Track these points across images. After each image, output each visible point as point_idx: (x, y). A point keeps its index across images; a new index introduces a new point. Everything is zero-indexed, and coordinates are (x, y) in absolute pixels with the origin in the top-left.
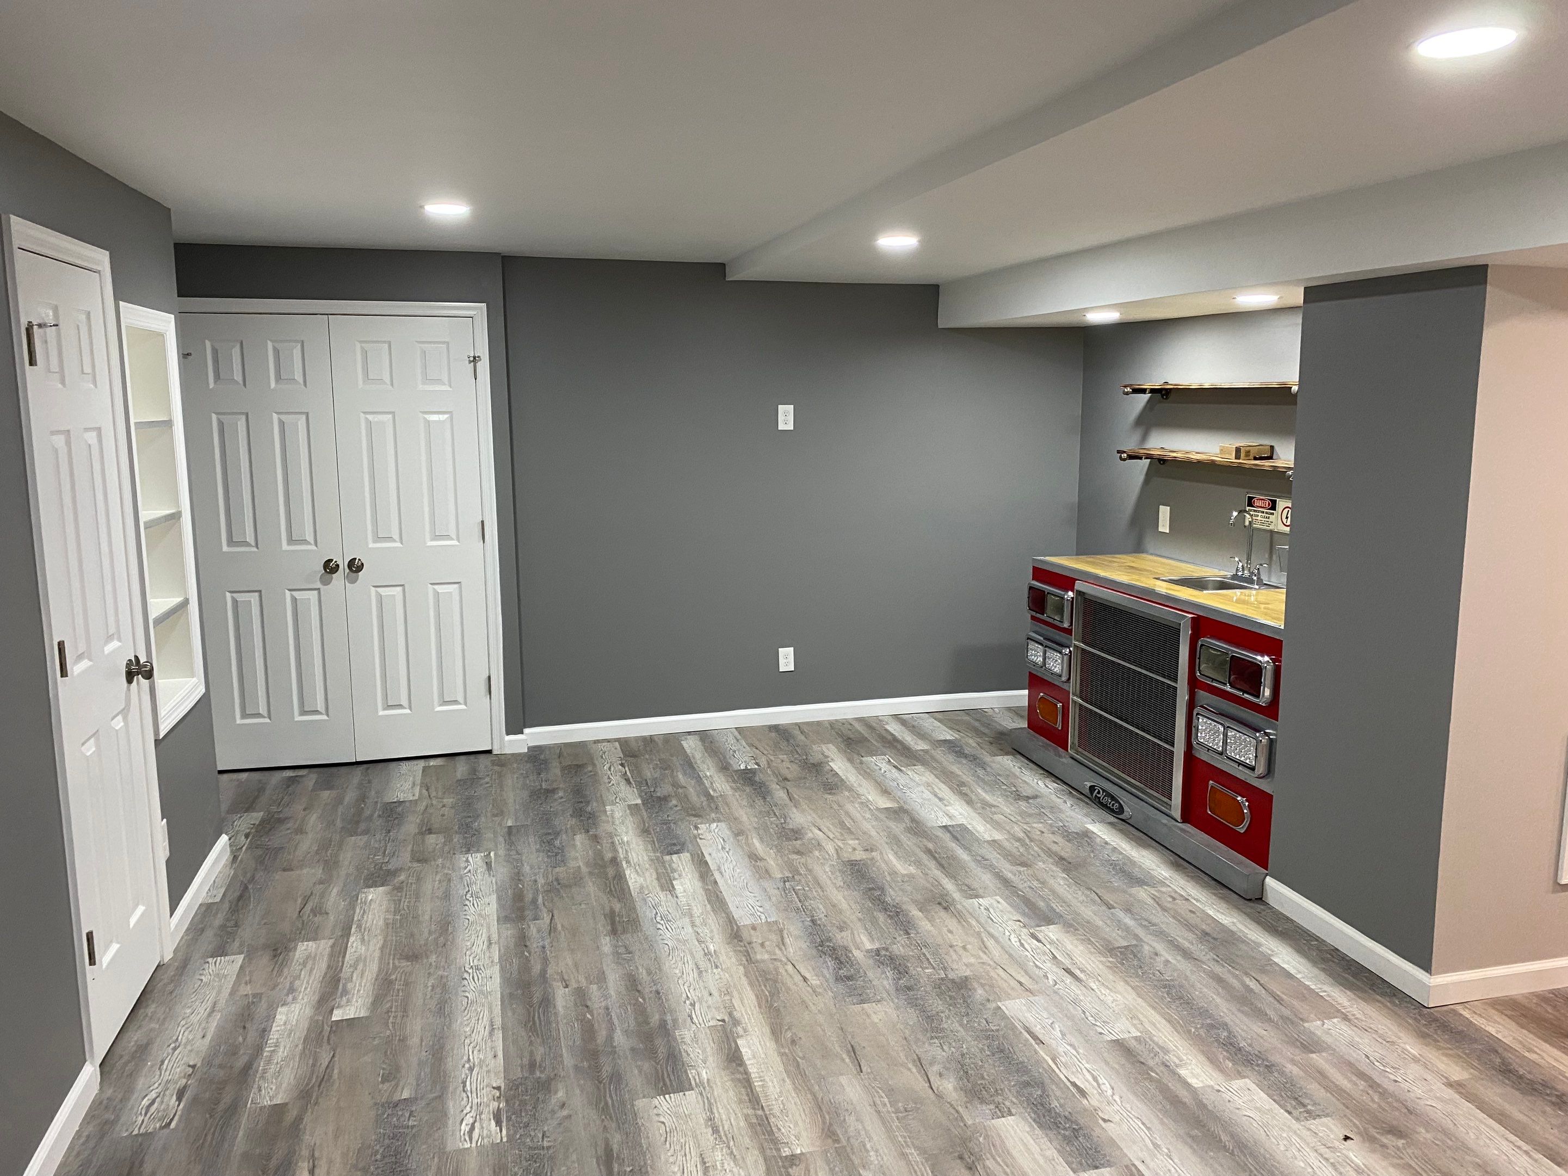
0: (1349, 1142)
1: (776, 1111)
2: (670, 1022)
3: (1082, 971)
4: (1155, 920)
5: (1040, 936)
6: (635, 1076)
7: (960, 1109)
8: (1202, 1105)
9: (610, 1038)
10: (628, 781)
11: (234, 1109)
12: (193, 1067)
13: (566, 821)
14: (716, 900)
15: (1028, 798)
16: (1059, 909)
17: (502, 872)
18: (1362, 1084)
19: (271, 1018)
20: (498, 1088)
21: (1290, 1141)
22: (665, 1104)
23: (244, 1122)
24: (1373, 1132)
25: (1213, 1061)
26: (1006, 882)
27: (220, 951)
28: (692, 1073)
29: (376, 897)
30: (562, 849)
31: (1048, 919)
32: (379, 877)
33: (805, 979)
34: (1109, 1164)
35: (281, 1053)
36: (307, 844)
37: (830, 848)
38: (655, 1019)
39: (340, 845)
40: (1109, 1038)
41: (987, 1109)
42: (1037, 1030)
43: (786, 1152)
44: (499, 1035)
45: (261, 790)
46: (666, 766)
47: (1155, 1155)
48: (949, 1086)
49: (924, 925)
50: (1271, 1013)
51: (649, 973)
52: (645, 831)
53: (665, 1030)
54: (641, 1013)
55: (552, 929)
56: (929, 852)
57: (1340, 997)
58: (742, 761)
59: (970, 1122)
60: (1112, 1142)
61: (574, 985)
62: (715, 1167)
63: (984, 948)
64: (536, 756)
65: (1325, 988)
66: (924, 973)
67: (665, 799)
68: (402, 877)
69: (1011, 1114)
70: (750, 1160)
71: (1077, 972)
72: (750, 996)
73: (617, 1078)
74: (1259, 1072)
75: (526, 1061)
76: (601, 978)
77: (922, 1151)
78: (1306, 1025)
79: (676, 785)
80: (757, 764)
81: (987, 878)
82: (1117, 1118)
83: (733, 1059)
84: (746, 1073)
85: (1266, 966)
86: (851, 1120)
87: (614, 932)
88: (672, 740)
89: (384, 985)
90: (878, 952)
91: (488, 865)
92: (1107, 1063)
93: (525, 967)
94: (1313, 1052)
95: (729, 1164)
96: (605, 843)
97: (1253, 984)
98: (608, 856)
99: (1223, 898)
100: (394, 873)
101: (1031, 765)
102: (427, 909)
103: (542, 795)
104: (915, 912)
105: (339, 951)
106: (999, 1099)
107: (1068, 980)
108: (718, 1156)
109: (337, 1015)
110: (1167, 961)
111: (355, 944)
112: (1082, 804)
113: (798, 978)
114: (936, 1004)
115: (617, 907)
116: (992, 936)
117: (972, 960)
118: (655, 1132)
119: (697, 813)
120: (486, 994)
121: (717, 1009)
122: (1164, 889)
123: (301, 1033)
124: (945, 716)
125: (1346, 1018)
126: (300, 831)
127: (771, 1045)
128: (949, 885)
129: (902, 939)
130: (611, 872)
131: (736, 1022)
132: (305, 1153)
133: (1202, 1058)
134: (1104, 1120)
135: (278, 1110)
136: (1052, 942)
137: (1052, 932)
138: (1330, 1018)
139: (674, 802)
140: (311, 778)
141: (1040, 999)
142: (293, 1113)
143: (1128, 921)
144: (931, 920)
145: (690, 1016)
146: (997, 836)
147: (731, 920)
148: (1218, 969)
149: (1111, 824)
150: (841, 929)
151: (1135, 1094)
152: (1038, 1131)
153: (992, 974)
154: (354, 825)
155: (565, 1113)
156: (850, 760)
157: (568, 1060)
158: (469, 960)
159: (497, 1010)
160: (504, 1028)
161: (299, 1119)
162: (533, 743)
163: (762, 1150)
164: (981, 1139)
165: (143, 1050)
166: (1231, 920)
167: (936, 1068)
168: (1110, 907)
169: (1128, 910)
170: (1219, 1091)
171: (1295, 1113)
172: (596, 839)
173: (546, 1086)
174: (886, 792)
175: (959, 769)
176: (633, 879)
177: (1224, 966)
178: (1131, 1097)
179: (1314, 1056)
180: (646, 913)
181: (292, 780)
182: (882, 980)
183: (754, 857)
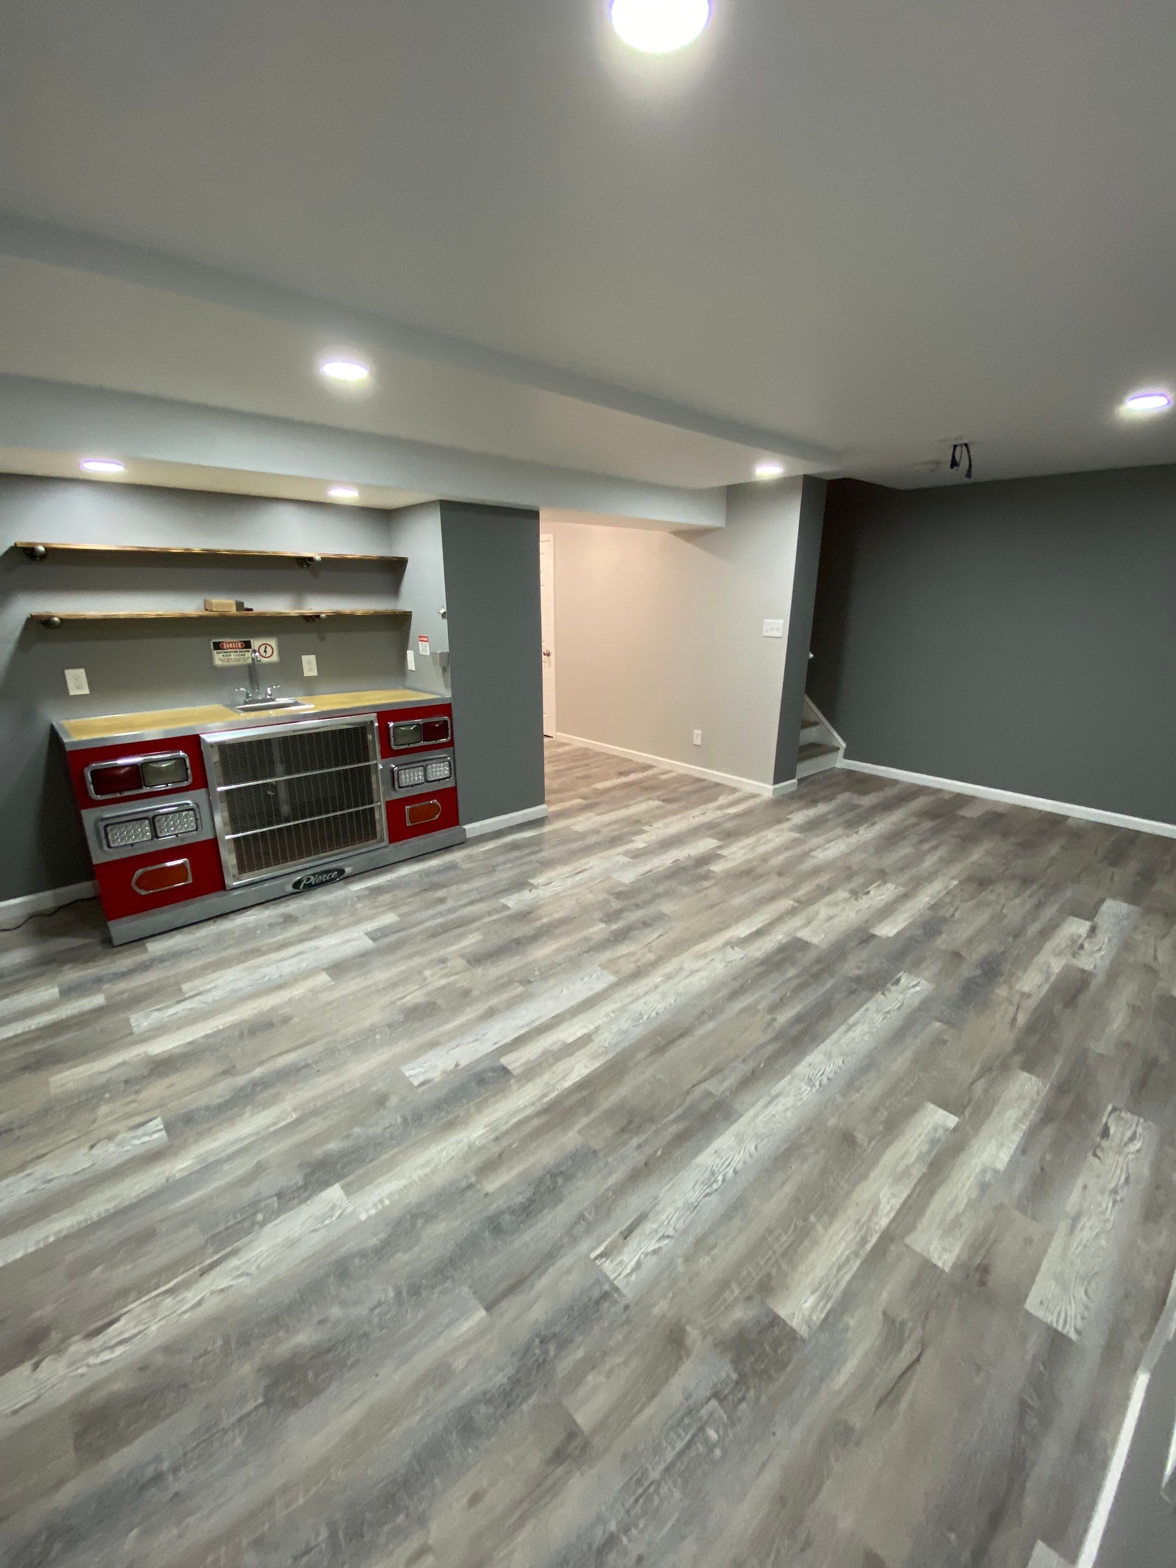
6: (807, 958)
11: (1061, 1089)
12: (1095, 1155)
19: (1014, 1163)
20: (883, 994)
22: (815, 940)
23: (1053, 1074)
28: (784, 941)
33: (661, 935)
54: (760, 976)
55: (716, 1072)
61: (769, 1017)
73: (818, 961)
76: (749, 1010)
83: (758, 934)
89: (895, 1124)
109: (952, 1121)
113: (662, 938)
118: (832, 937)
121: (725, 952)
123: (992, 1124)
127: (734, 927)
131: (727, 943)
145: (742, 958)
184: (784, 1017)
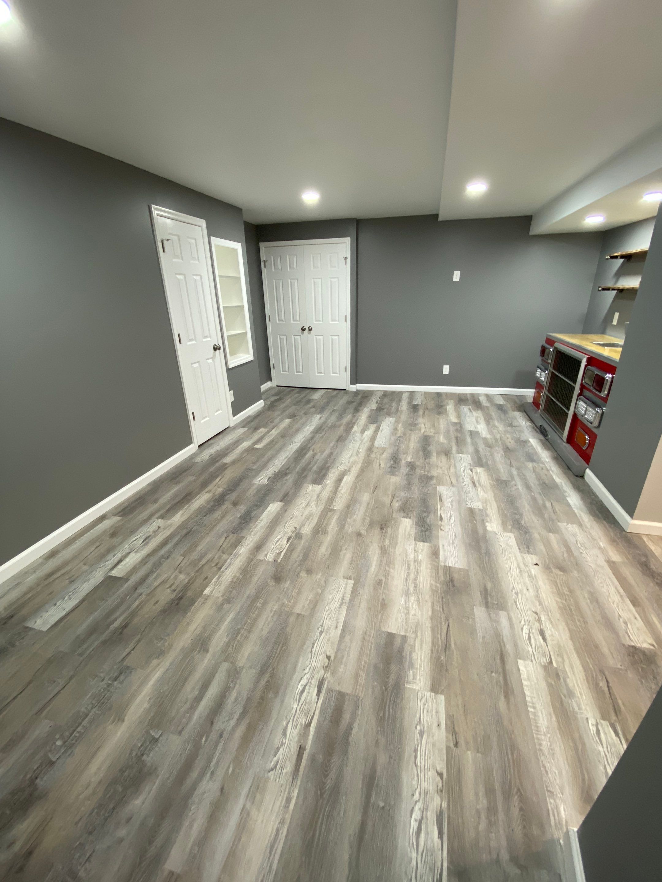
0: (536, 566)
1: (339, 497)
2: (331, 466)
3: (479, 484)
4: (527, 475)
5: (474, 470)
6: (310, 478)
7: (394, 512)
8: (484, 536)
9: (313, 467)
10: (377, 402)
11: (217, 461)
12: (217, 450)
13: (351, 410)
14: (373, 438)
15: (514, 426)
16: (490, 463)
17: (322, 420)
18: (564, 549)
19: (241, 444)
20: (275, 472)
21: (510, 558)
22: (311, 486)
23: (217, 465)
24: (551, 566)
25: (504, 524)
26: (477, 451)
27: (244, 427)
28: (325, 481)
29: (287, 421)
30: (342, 417)
31: (481, 465)
32: (292, 416)
33: (380, 465)
34: (430, 542)
35: (238, 452)
36: (283, 406)
37: (423, 431)
38: (328, 464)
39: (290, 407)
40: (468, 506)
41: (403, 514)
42: (444, 497)
43: (332, 507)
44: (286, 460)
45: (284, 391)
46: (392, 400)
47: (450, 546)
48: (396, 505)
49: (434, 458)
50: (546, 516)
51: (337, 453)
52: (370, 417)
53: (328, 468)
54: (326, 462)
55: (323, 437)
56: (457, 438)
57: (586, 518)
58: (417, 402)
59: (394, 516)
60: (438, 538)
61: (315, 452)
62: (310, 506)
63: (449, 469)
64: (357, 393)
65: (582, 514)
66: (420, 472)
67: (383, 409)
68: (297, 417)
69: (410, 518)
70: (320, 507)
71: (477, 484)
72: (359, 465)
73: (306, 477)
74: (520, 533)
75: (287, 467)
76: (322, 452)
77: (371, 520)
78: (559, 524)
79: (391, 406)
80: (422, 403)
81: (471, 449)
82: (446, 530)
83: (339, 480)
84: (340, 485)
85: (562, 500)
86: (358, 505)
87: (337, 441)
88: (401, 393)
89: (272, 441)
90: (410, 463)
91: (320, 418)
92: (460, 514)
93: (307, 445)
94: (552, 533)
95: (314, 506)
96: (356, 418)
97: (548, 504)
98: (354, 421)
99: (565, 473)
100: (296, 416)
101: (527, 417)
102: (296, 426)
103: (350, 403)
104: (434, 454)
105: (268, 432)
106: (410, 513)
107: (471, 485)
108: (313, 503)
109: (256, 446)
110: (518, 489)
111: (274, 430)
112: (535, 432)
113: (378, 464)
114: (416, 481)
115: (344, 435)
116: (455, 467)
117: (441, 472)
118: (303, 492)
119: (389, 414)
120: (292, 449)
121: (347, 467)
122: (541, 465)
123: (245, 448)
124: (506, 397)
125: (580, 525)
126: (284, 403)
127: (353, 479)
128: (454, 448)
129: (422, 460)
130: (351, 425)
131: (349, 471)
132: (223, 474)
133: (500, 522)
134: (441, 530)
135: (226, 464)
136: (476, 473)
137: (479, 470)
138: (572, 523)
139: (385, 410)
140: (297, 390)
141: (453, 489)
142: (228, 465)
143: (515, 472)
144: (437, 457)
145: (338, 467)
146: (488, 436)
147: (373, 444)
148: (537, 496)
149: (541, 440)
150: (404, 454)
151: (461, 525)
152: (414, 526)
153: (444, 477)
154: (297, 403)
155: (286, 482)
156: (455, 406)
157: (297, 469)
158: (296, 440)
159: (292, 453)
160: (289, 459)
161: (228, 467)
162: (358, 389)
163: (326, 505)
164: (393, 522)
165: (211, 444)
166: (561, 481)
167: (397, 499)
168: (511, 466)
169: (518, 469)
170: (496, 534)
171: (522, 550)
172: (354, 416)
173: (286, 474)
174: (459, 417)
175: (494, 413)
176: (355, 428)
177: (541, 496)
178: (459, 526)
179: (551, 534)
180: (351, 437)
181: (293, 390)
182: (404, 470)
183: (396, 429)
184: (310, 454)
